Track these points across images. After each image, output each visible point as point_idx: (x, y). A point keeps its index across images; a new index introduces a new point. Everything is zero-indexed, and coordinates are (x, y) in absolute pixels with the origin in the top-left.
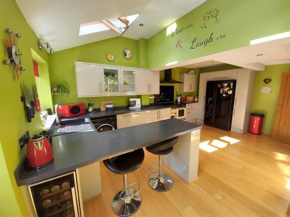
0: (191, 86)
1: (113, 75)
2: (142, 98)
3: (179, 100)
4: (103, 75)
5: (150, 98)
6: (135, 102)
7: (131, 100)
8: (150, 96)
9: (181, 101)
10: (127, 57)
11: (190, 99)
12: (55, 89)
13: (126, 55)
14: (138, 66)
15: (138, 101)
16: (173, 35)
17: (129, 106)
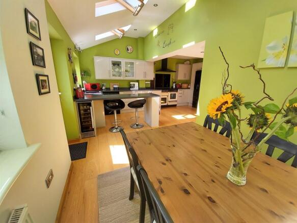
0: (185, 74)
1: (118, 65)
2: (140, 82)
3: (174, 87)
4: (111, 65)
5: (147, 82)
6: (134, 85)
7: (131, 83)
8: (146, 81)
9: (176, 87)
10: (129, 52)
11: (185, 86)
12: (83, 73)
13: (128, 50)
14: (137, 58)
15: (136, 84)
16: (156, 37)
17: (130, 88)
